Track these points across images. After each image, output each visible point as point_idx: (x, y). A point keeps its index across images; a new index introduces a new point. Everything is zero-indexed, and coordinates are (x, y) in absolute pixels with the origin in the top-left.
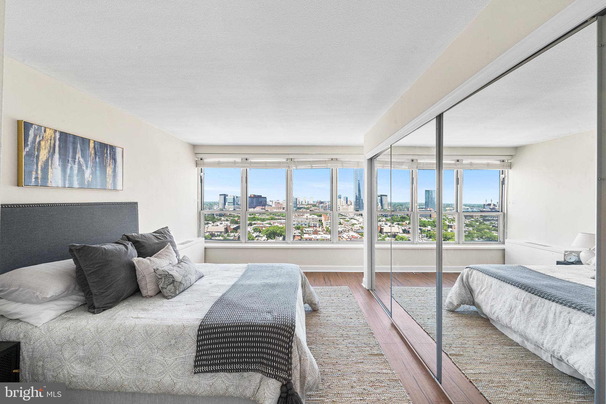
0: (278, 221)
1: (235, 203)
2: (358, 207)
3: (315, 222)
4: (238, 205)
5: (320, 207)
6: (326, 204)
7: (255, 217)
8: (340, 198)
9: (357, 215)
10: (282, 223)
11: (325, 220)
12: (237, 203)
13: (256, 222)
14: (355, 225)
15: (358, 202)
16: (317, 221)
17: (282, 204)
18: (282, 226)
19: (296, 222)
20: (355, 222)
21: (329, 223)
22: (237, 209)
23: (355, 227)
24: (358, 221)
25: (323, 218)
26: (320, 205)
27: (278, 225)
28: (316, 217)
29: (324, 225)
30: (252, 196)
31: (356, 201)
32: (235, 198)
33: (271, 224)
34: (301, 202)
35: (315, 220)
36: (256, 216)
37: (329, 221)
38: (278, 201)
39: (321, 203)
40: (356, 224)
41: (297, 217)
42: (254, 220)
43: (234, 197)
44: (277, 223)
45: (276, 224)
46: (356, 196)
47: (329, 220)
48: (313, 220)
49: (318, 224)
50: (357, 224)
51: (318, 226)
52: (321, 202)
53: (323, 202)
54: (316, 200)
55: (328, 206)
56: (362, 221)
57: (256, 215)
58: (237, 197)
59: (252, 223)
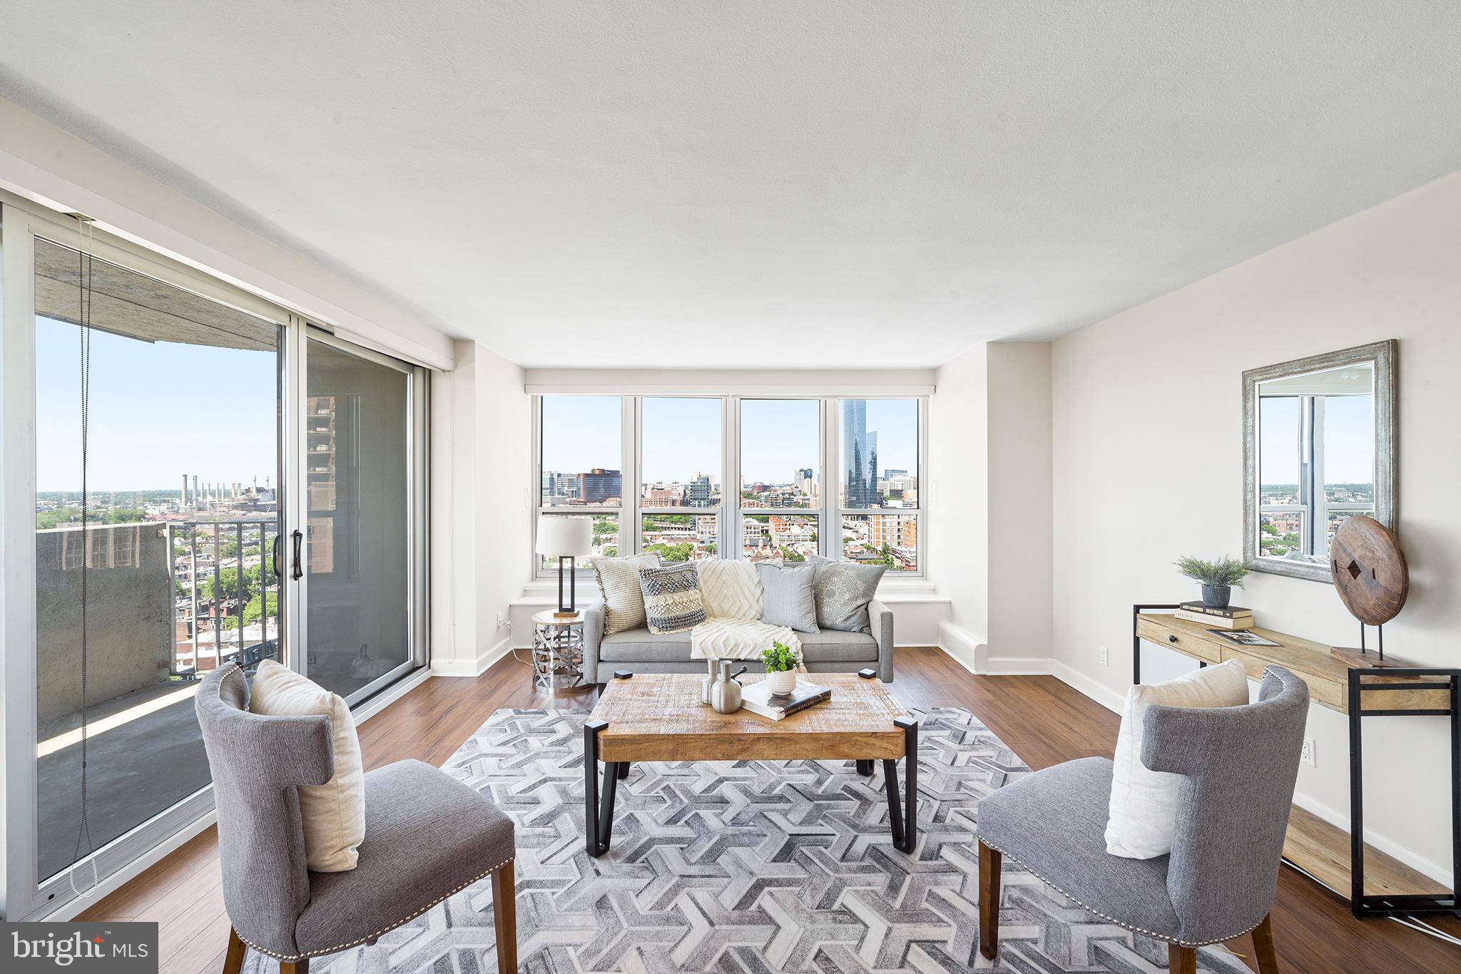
0: (663, 532)
1: (556, 490)
2: (855, 499)
3: (753, 535)
4: (563, 494)
5: (763, 499)
6: (776, 490)
7: (605, 524)
8: (811, 477)
9: (851, 519)
10: (673, 537)
11: (777, 530)
12: (559, 489)
13: (609, 536)
14: (850, 543)
15: (854, 486)
16: (758, 533)
17: (669, 492)
18: (673, 544)
19: (708, 535)
20: (849, 534)
21: (786, 537)
22: (561, 505)
23: (851, 547)
24: (857, 532)
25: (771, 526)
26: (762, 493)
27: (665, 541)
28: (755, 522)
29: (775, 542)
30: (597, 472)
31: (849, 483)
32: (555, 477)
33: (648, 542)
34: (715, 485)
35: (753, 530)
36: (607, 522)
37: (788, 531)
38: (658, 485)
39: (765, 488)
40: (852, 539)
41: (708, 523)
42: (605, 531)
43: (552, 475)
44: (661, 538)
45: (660, 541)
46: (850, 472)
47: (786, 529)
48: (749, 530)
49: (761, 541)
50: (855, 538)
51: (761, 544)
52: (764, 486)
53: (768, 487)
54: (752, 483)
56: (867, 533)
57: (607, 518)
58: (559, 475)
59: (601, 537)
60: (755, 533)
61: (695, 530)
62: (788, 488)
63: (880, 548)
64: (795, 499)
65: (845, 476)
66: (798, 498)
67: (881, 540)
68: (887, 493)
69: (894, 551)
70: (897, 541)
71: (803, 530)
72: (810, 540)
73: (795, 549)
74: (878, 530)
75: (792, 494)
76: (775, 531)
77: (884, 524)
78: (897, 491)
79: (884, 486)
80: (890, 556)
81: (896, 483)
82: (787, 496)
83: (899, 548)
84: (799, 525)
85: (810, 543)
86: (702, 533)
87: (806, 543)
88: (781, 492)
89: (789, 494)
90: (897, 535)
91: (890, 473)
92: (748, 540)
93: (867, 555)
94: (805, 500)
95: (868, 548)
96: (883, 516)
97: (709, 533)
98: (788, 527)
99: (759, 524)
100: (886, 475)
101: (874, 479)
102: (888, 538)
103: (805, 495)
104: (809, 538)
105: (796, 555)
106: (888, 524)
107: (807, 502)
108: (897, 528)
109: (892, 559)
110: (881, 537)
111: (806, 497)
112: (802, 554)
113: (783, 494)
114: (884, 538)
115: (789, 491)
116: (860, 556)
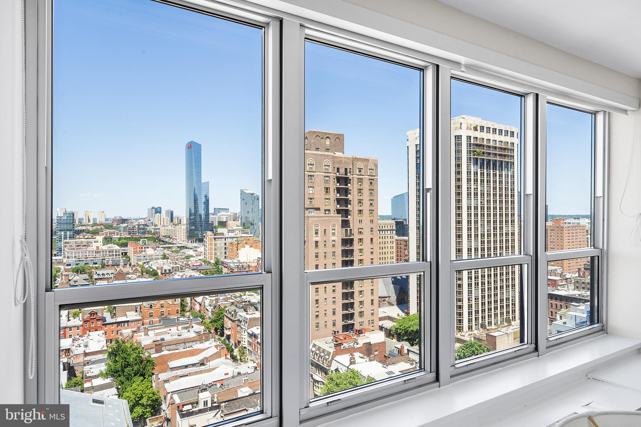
3: (114, 257)
5: (122, 229)
6: (132, 223)
8: (160, 213)
9: (191, 242)
11: (135, 252)
14: (192, 259)
15: (192, 219)
16: (119, 255)
20: (191, 252)
21: (142, 258)
23: (193, 262)
24: (196, 251)
25: (130, 250)
26: (120, 225)
28: (117, 247)
29: (133, 261)
31: (190, 217)
37: (144, 253)
39: (124, 221)
40: (192, 256)
41: (74, 249)
47: (142, 251)
48: (111, 253)
49: (122, 261)
50: (195, 255)
51: (122, 264)
55: (137, 226)
60: (116, 255)
61: (61, 255)
62: (142, 221)
63: (213, 261)
64: (148, 229)
65: (187, 212)
66: (151, 228)
67: (213, 256)
68: (216, 224)
69: (223, 263)
70: (224, 256)
71: (156, 251)
72: (161, 258)
73: (150, 265)
74: (211, 249)
75: (146, 225)
76: (132, 253)
77: (216, 245)
78: (223, 222)
79: (214, 219)
80: (220, 266)
81: (222, 217)
82: (142, 227)
83: (226, 260)
84: (153, 248)
85: (162, 260)
86: (68, 258)
87: (159, 261)
88: (137, 223)
89: (143, 225)
90: (224, 251)
91: (217, 210)
92: (110, 261)
93: (204, 266)
94: (156, 229)
95: (205, 262)
96: (215, 239)
97: (75, 257)
98: (144, 250)
99: (119, 248)
100: (215, 212)
101: (207, 214)
102: (218, 254)
103: (156, 226)
104: (160, 257)
105: (151, 270)
106: (218, 245)
107: (157, 231)
108: (224, 247)
109: (221, 268)
110: (213, 254)
111: (157, 227)
112: (155, 268)
113: (138, 225)
114: (215, 254)
115: (143, 223)
116: (200, 268)
